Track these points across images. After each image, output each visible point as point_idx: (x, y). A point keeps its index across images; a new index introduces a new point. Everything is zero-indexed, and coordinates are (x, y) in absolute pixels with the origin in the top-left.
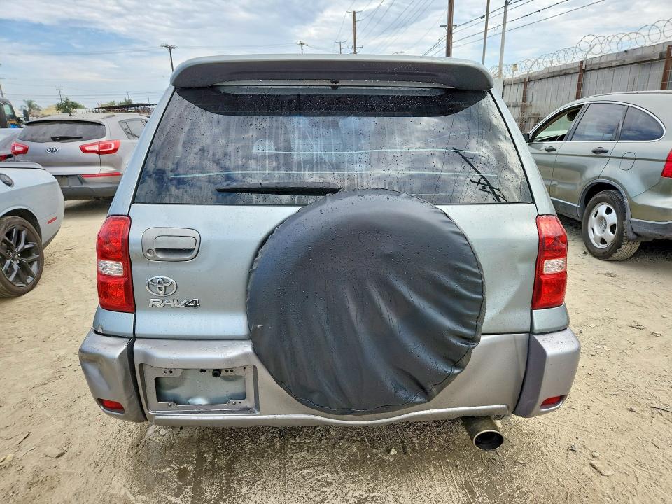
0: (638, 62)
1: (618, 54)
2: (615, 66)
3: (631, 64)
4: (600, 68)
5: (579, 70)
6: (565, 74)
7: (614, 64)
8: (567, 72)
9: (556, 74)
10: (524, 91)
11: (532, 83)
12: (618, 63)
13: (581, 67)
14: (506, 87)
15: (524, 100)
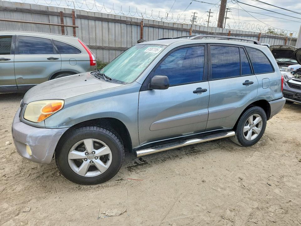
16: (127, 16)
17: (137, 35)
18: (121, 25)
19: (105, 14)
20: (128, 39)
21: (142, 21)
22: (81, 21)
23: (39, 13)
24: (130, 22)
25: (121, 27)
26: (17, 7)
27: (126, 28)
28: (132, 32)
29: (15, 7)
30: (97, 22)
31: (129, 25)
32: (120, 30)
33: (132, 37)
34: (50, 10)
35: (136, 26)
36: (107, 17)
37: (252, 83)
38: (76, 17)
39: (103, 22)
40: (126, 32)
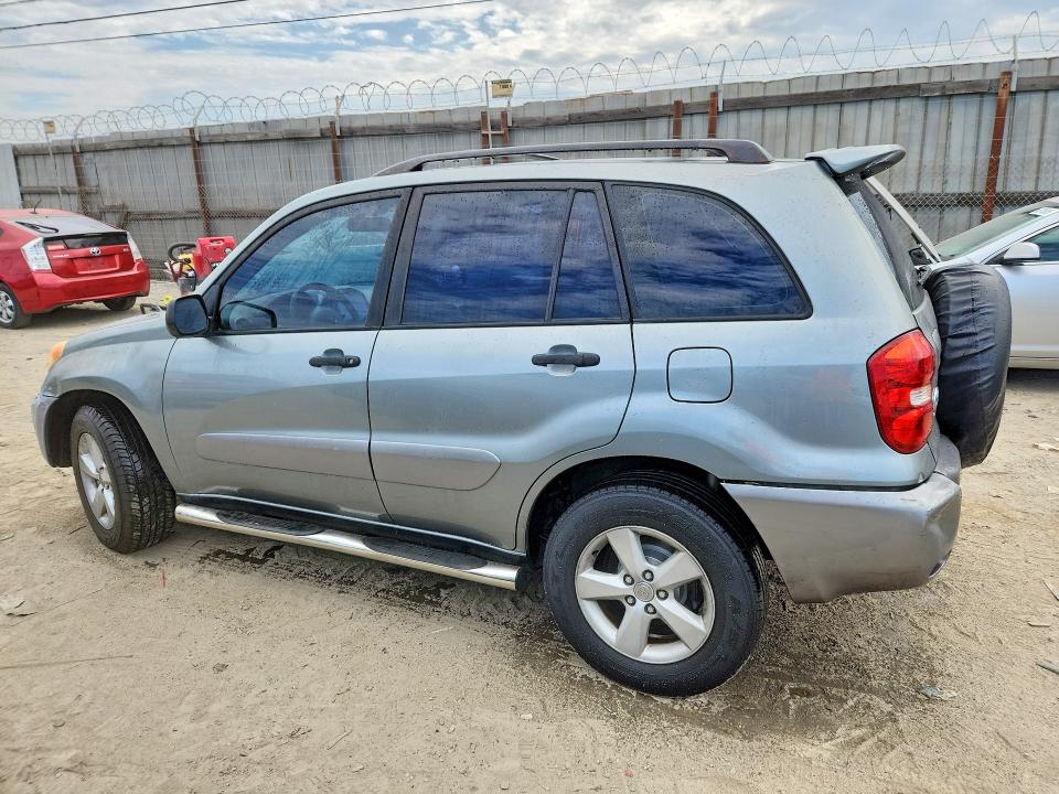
0: (289, 139)
1: (251, 125)
2: (251, 142)
3: (277, 140)
4: (227, 142)
5: (189, 141)
6: (161, 146)
7: (250, 138)
8: (165, 142)
9: (141, 144)
10: (77, 169)
11: (88, 156)
12: (258, 138)
13: (193, 138)
14: (21, 161)
15: (80, 182)
16: (929, 65)
17: (978, 137)
18: (897, 108)
19: (831, 77)
20: (929, 155)
21: (1009, 74)
22: (739, 118)
23: (622, 117)
24: (944, 87)
25: (897, 115)
26: (571, 112)
27: (921, 114)
28: (949, 124)
29: (567, 114)
30: (796, 113)
31: (939, 101)
32: (891, 127)
33: (947, 147)
34: (650, 103)
35: (976, 99)
36: (837, 87)
37: (593, 360)
38: (721, 109)
39: (819, 109)
40: (917, 129)
